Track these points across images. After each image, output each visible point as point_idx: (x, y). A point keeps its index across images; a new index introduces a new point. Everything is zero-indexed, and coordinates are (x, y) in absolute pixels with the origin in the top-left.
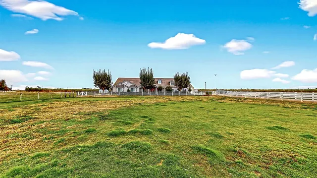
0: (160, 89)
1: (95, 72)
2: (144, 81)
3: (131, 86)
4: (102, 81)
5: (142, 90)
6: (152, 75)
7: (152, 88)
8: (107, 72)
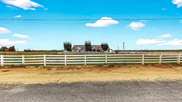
0: (94, 51)
1: (64, 43)
2: (87, 47)
3: (80, 49)
4: (68, 47)
5: (86, 51)
6: (90, 44)
7: (90, 50)
8: (70, 43)
